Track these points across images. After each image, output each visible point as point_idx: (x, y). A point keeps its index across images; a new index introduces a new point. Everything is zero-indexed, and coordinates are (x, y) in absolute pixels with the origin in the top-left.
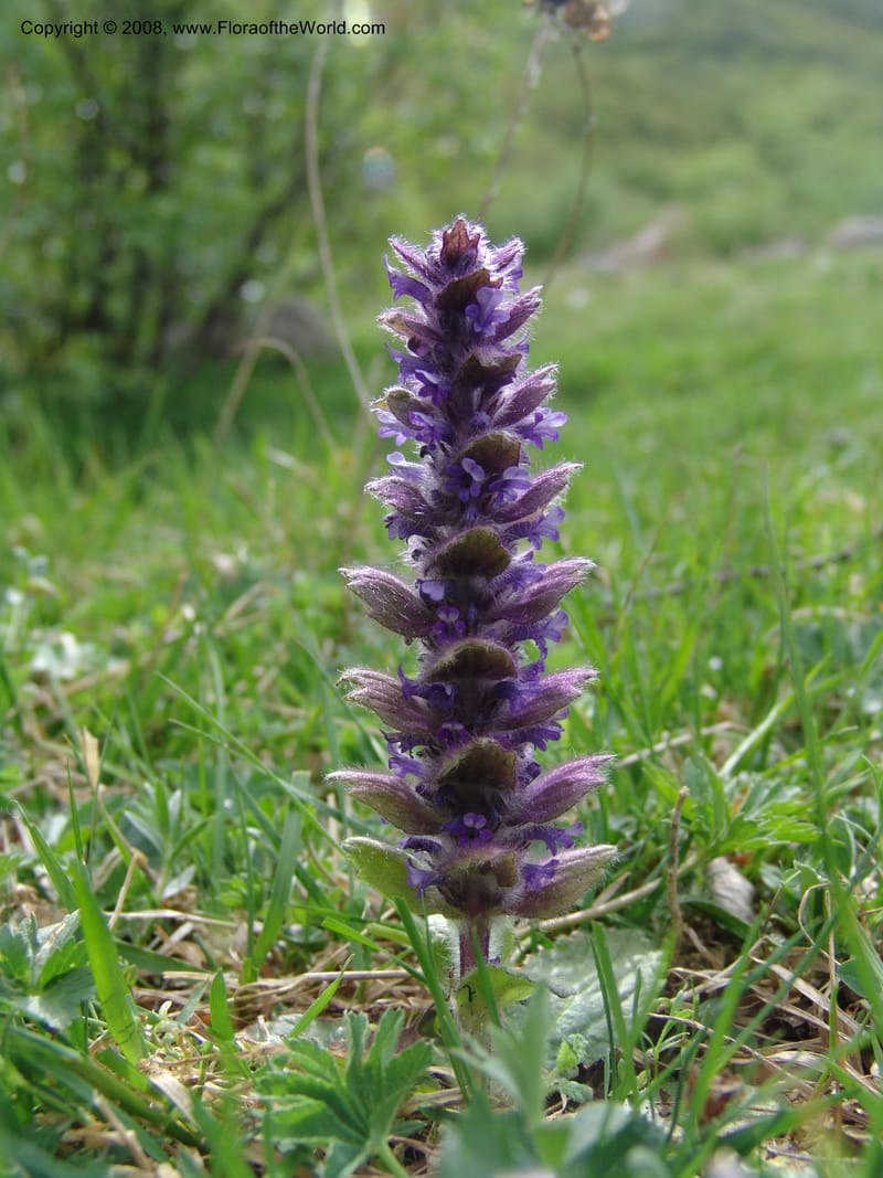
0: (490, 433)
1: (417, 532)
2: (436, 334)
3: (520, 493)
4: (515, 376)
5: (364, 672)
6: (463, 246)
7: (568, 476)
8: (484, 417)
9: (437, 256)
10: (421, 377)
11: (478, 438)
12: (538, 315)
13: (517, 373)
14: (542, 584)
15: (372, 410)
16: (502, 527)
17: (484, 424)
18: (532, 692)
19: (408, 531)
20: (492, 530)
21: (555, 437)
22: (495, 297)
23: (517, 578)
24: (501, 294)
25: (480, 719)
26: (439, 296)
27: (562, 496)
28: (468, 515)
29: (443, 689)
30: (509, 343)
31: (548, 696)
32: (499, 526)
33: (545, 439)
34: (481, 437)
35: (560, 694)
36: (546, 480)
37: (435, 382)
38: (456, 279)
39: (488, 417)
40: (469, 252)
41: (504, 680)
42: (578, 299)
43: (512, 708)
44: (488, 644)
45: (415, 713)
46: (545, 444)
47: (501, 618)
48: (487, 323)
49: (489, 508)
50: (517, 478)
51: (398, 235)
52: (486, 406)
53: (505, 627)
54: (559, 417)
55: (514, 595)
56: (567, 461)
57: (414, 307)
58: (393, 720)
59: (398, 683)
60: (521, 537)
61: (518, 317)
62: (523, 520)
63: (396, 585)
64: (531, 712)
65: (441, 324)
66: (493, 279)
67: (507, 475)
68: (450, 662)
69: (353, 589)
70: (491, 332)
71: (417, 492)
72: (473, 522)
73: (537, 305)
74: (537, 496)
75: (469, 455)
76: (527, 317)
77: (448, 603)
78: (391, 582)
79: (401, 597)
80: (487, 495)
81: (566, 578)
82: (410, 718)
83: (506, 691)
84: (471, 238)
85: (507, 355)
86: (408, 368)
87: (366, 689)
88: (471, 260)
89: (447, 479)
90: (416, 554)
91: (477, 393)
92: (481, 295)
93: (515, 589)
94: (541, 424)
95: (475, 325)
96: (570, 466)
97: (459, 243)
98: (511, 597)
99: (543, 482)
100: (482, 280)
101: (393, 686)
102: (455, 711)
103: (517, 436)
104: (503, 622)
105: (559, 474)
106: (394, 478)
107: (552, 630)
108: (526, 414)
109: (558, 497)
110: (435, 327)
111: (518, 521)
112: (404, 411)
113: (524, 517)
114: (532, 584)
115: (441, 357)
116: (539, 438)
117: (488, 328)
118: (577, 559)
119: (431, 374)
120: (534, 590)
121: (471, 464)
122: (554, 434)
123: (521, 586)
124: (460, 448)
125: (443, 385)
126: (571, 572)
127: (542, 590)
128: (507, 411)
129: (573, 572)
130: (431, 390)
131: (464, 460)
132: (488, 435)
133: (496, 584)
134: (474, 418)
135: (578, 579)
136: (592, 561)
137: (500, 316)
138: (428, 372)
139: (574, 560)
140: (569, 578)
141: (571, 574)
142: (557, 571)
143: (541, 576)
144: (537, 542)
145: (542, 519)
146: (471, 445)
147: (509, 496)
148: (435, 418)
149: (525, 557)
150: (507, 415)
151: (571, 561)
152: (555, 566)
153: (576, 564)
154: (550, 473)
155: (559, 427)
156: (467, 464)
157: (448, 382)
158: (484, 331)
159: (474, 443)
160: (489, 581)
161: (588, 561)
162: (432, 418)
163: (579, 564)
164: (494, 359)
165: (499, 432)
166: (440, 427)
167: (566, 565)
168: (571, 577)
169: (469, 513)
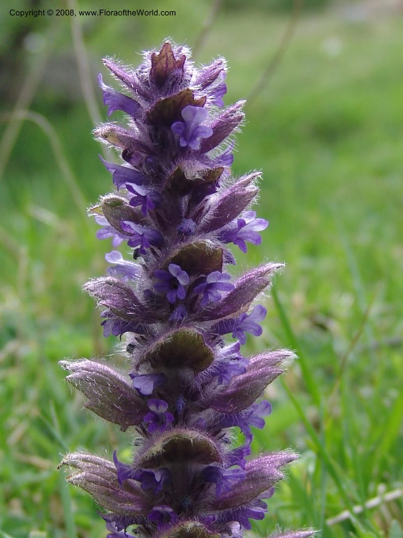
0: (195, 241)
1: (130, 329)
3: (224, 294)
4: (219, 186)
5: (84, 456)
6: (170, 66)
7: (270, 276)
8: (190, 224)
9: (146, 74)
10: (130, 189)
11: (184, 245)
13: (220, 183)
14: (247, 375)
15: (90, 215)
16: (208, 325)
17: (190, 231)
18: (238, 477)
19: (122, 328)
20: (196, 331)
21: (258, 240)
22: (198, 115)
23: (222, 371)
24: (204, 112)
25: (189, 501)
26: (147, 114)
27: (266, 293)
28: (176, 315)
29: (153, 475)
30: (213, 154)
31: (253, 479)
33: (248, 242)
34: (186, 244)
35: (264, 478)
36: (250, 280)
37: (143, 194)
38: (163, 98)
39: (194, 224)
40: (176, 72)
41: (211, 465)
42: (333, 47)
43: (218, 491)
44: (193, 435)
45: (129, 495)
46: (248, 247)
47: (208, 407)
48: (193, 137)
49: (196, 306)
50: (219, 281)
51: (111, 56)
52: (193, 213)
53: (212, 416)
54: (260, 223)
55: (220, 387)
56: (269, 261)
57: (127, 121)
58: (108, 502)
59: (113, 466)
60: (225, 333)
61: (221, 131)
62: (228, 317)
63: (113, 378)
64: (235, 494)
65: (151, 138)
66: (197, 98)
67: (211, 279)
68: (158, 453)
69: (72, 382)
70: (196, 146)
71: (129, 293)
72: (180, 322)
73: (240, 118)
74: (242, 295)
75: (177, 260)
76: (231, 130)
77: (158, 395)
78: (107, 374)
79: (117, 387)
80: (194, 295)
81: (270, 369)
82: (124, 500)
83: (212, 475)
84: (177, 59)
85: (210, 168)
86: (121, 178)
87: (84, 473)
88: (179, 80)
89: (156, 281)
90: (131, 348)
91: (186, 199)
92: (186, 113)
93: (220, 382)
94: (244, 229)
95: (181, 140)
96: (272, 265)
97: (167, 65)
98: (216, 388)
99: (246, 282)
100: (186, 99)
101: (110, 469)
102: (166, 493)
103: (219, 243)
104: (210, 411)
105: (262, 274)
106: (108, 278)
107: (256, 418)
108: (230, 219)
109: (262, 293)
110: (145, 140)
111: (223, 318)
112: (118, 218)
113: (228, 315)
114: (238, 376)
115: (150, 169)
116: (243, 241)
117: (193, 143)
118: (281, 351)
119: (140, 186)
120: (240, 380)
121: (177, 269)
122: (256, 238)
123: (226, 378)
124: (167, 254)
125: (151, 196)
126: (274, 363)
127: (247, 380)
128: (213, 217)
129: (276, 363)
130: (140, 201)
131: (170, 265)
132: (192, 243)
133: (202, 378)
134: (181, 225)
135: (280, 369)
136: (295, 353)
137: (204, 132)
138: (137, 184)
139: (277, 352)
140: (272, 369)
141: (275, 365)
142: (260, 362)
143: (245, 369)
144: (243, 337)
145: (245, 317)
146: (177, 251)
147: (214, 296)
148: (145, 227)
149: (232, 348)
150: (212, 221)
151: (275, 353)
152: (260, 357)
153: (279, 356)
154: (253, 273)
155: (260, 231)
156: (173, 269)
157: (157, 192)
158: (189, 145)
159: (180, 250)
160: (196, 375)
161: (290, 353)
162: (141, 226)
163: (282, 356)
164: (198, 172)
165: (202, 240)
166: (148, 235)
167: (270, 356)
168: (274, 368)
169: (176, 313)
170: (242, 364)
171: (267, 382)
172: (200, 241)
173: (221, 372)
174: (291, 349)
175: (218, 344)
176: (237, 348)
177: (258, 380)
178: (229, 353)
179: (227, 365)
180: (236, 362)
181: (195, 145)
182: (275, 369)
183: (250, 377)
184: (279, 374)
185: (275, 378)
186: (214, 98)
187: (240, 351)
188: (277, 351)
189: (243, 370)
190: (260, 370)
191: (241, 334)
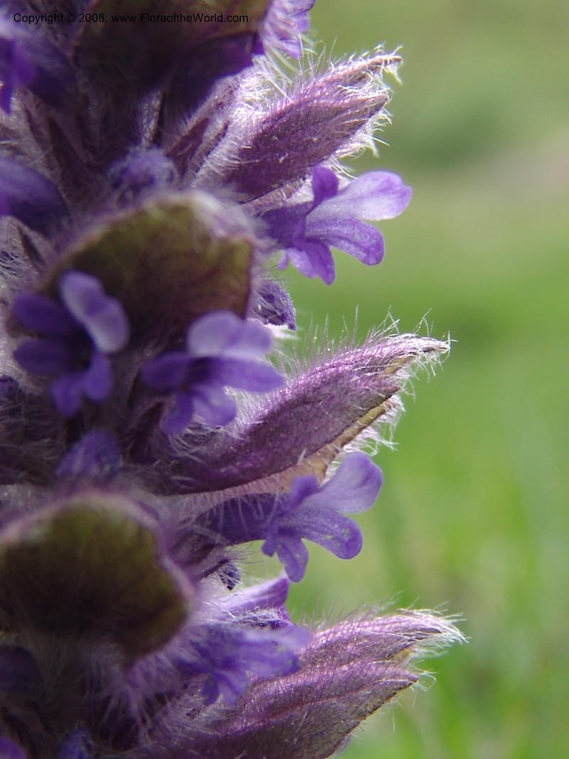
7: (403, 375)
21: (374, 252)
27: (384, 431)
32: (158, 502)
33: (341, 254)
34: (132, 212)
36: (336, 378)
50: (231, 353)
56: (403, 329)
62: (253, 488)
67: (203, 343)
93: (211, 695)
94: (331, 207)
96: (411, 343)
98: (200, 714)
99: (325, 383)
105: (377, 365)
109: (370, 432)
111: (236, 490)
113: (255, 479)
114: (271, 680)
116: (325, 248)
118: (411, 614)
120: (276, 695)
122: (368, 242)
123: (230, 685)
126: (388, 650)
127: (299, 697)
128: (234, 163)
129: (396, 651)
131: (70, 276)
133: (147, 675)
134: (125, 161)
135: (407, 672)
136: (455, 624)
139: (401, 617)
140: (381, 669)
141: (390, 656)
142: (346, 644)
143: (295, 659)
144: (297, 556)
145: (309, 489)
146: (96, 234)
147: (213, 408)
149: (263, 594)
150: (230, 172)
151: (394, 618)
152: (345, 629)
153: (406, 629)
154: (347, 359)
155: (383, 221)
160: (128, 666)
161: (442, 623)
163: (415, 629)
167: (377, 628)
168: (387, 666)
169: (81, 452)
170: (288, 643)
171: (362, 708)
173: (213, 662)
174: (448, 611)
175: (215, 575)
176: (278, 596)
177: (334, 701)
178: (250, 607)
179: (238, 642)
180: (268, 635)
182: (391, 669)
183: (311, 687)
184: (405, 686)
185: (389, 697)
187: (287, 603)
188: (400, 612)
189: (290, 662)
190: (345, 668)
191: (292, 548)
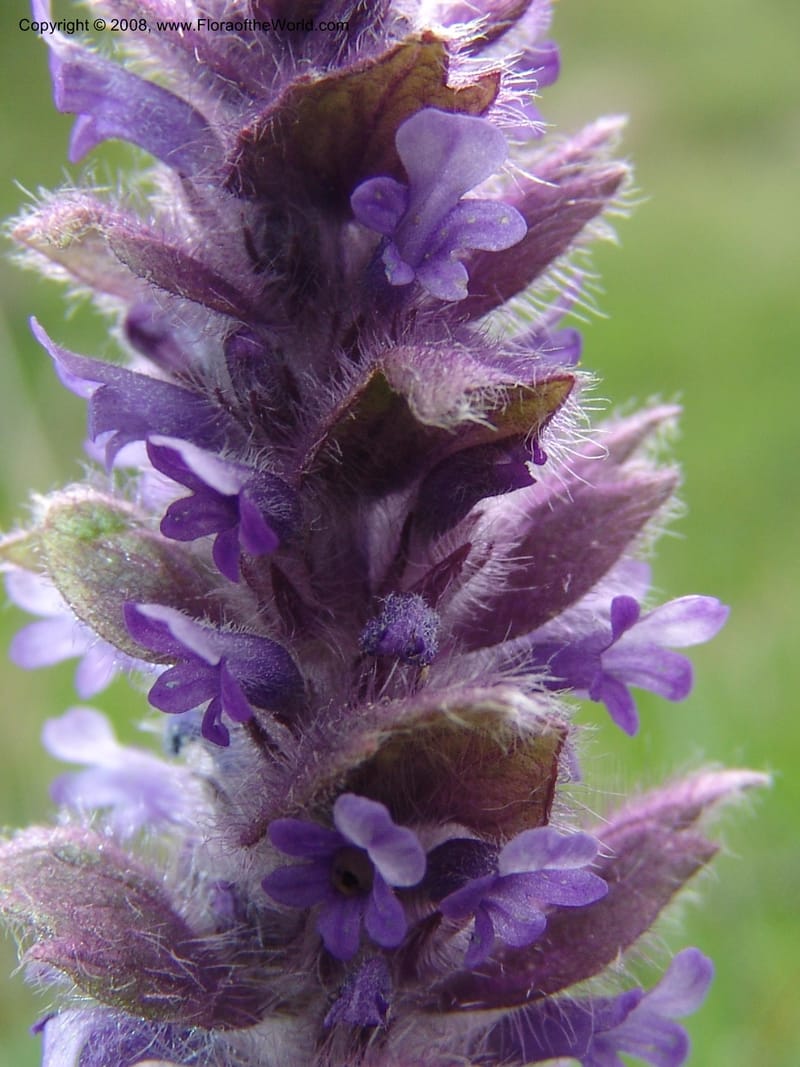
2: (229, 290)
4: (540, 460)
8: (418, 619)
10: (168, 462)
11: (402, 710)
12: (615, 223)
13: (549, 447)
17: (420, 648)
21: (683, 686)
22: (465, 148)
24: (488, 137)
26: (245, 143)
28: (354, 1004)
33: (644, 692)
37: (227, 487)
38: (316, 76)
39: (429, 613)
46: (640, 711)
48: (431, 253)
52: (417, 570)
54: (696, 613)
57: (149, 188)
65: (251, 254)
66: (461, 76)
67: (516, 860)
70: (451, 283)
73: (611, 186)
75: (364, 781)
76: (579, 228)
85: (513, 380)
86: (124, 420)
91: (384, 517)
94: (629, 636)
95: (387, 256)
96: (723, 779)
100: (413, 83)
108: (573, 597)
110: (228, 261)
115: (249, 384)
116: (622, 687)
117: (437, 273)
119: (212, 454)
121: (376, 819)
122: (673, 673)
124: (325, 746)
125: (257, 496)
128: (502, 588)
130: (209, 516)
131: (343, 797)
132: (444, 706)
134: (380, 620)
137: (488, 226)
138: (198, 445)
146: (371, 740)
148: (226, 627)
150: (497, 601)
156: (354, 818)
157: (279, 482)
158: (423, 282)
159: (387, 734)
162: (213, 626)
164: (468, 392)
165: (490, 691)
166: (242, 663)
169: (357, 993)
172: (481, 696)
181: (447, 282)
186: (531, 86)
